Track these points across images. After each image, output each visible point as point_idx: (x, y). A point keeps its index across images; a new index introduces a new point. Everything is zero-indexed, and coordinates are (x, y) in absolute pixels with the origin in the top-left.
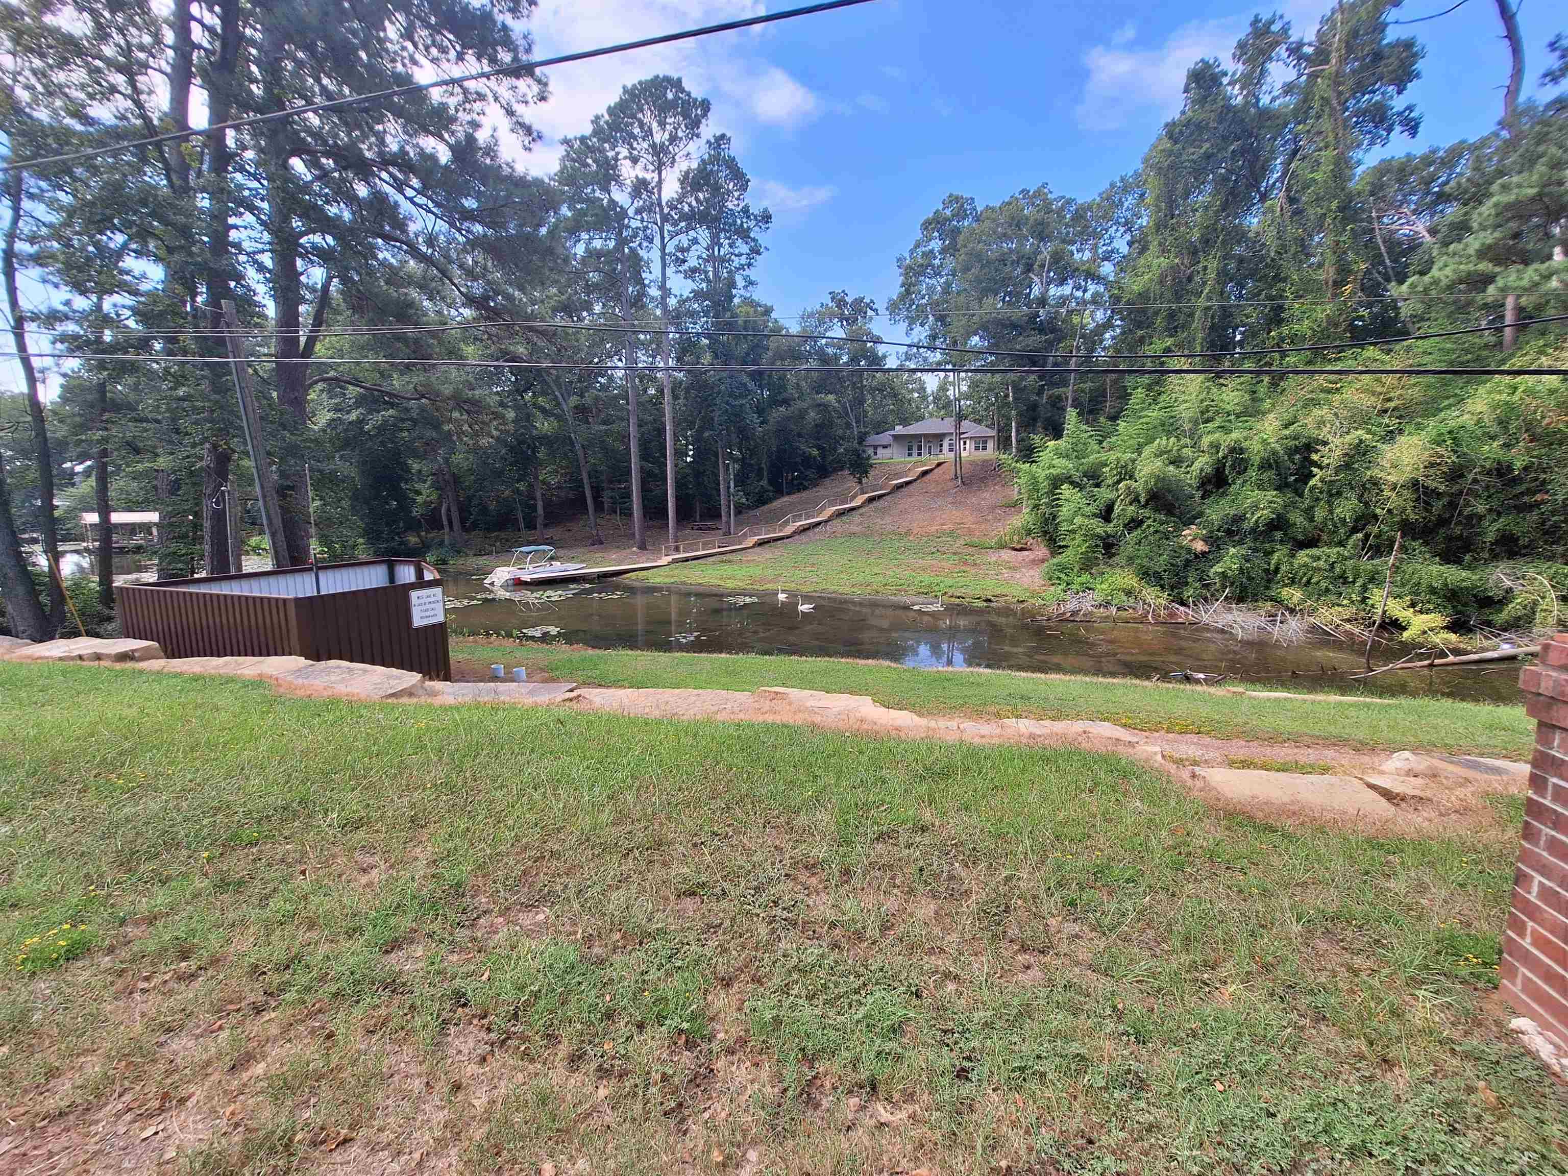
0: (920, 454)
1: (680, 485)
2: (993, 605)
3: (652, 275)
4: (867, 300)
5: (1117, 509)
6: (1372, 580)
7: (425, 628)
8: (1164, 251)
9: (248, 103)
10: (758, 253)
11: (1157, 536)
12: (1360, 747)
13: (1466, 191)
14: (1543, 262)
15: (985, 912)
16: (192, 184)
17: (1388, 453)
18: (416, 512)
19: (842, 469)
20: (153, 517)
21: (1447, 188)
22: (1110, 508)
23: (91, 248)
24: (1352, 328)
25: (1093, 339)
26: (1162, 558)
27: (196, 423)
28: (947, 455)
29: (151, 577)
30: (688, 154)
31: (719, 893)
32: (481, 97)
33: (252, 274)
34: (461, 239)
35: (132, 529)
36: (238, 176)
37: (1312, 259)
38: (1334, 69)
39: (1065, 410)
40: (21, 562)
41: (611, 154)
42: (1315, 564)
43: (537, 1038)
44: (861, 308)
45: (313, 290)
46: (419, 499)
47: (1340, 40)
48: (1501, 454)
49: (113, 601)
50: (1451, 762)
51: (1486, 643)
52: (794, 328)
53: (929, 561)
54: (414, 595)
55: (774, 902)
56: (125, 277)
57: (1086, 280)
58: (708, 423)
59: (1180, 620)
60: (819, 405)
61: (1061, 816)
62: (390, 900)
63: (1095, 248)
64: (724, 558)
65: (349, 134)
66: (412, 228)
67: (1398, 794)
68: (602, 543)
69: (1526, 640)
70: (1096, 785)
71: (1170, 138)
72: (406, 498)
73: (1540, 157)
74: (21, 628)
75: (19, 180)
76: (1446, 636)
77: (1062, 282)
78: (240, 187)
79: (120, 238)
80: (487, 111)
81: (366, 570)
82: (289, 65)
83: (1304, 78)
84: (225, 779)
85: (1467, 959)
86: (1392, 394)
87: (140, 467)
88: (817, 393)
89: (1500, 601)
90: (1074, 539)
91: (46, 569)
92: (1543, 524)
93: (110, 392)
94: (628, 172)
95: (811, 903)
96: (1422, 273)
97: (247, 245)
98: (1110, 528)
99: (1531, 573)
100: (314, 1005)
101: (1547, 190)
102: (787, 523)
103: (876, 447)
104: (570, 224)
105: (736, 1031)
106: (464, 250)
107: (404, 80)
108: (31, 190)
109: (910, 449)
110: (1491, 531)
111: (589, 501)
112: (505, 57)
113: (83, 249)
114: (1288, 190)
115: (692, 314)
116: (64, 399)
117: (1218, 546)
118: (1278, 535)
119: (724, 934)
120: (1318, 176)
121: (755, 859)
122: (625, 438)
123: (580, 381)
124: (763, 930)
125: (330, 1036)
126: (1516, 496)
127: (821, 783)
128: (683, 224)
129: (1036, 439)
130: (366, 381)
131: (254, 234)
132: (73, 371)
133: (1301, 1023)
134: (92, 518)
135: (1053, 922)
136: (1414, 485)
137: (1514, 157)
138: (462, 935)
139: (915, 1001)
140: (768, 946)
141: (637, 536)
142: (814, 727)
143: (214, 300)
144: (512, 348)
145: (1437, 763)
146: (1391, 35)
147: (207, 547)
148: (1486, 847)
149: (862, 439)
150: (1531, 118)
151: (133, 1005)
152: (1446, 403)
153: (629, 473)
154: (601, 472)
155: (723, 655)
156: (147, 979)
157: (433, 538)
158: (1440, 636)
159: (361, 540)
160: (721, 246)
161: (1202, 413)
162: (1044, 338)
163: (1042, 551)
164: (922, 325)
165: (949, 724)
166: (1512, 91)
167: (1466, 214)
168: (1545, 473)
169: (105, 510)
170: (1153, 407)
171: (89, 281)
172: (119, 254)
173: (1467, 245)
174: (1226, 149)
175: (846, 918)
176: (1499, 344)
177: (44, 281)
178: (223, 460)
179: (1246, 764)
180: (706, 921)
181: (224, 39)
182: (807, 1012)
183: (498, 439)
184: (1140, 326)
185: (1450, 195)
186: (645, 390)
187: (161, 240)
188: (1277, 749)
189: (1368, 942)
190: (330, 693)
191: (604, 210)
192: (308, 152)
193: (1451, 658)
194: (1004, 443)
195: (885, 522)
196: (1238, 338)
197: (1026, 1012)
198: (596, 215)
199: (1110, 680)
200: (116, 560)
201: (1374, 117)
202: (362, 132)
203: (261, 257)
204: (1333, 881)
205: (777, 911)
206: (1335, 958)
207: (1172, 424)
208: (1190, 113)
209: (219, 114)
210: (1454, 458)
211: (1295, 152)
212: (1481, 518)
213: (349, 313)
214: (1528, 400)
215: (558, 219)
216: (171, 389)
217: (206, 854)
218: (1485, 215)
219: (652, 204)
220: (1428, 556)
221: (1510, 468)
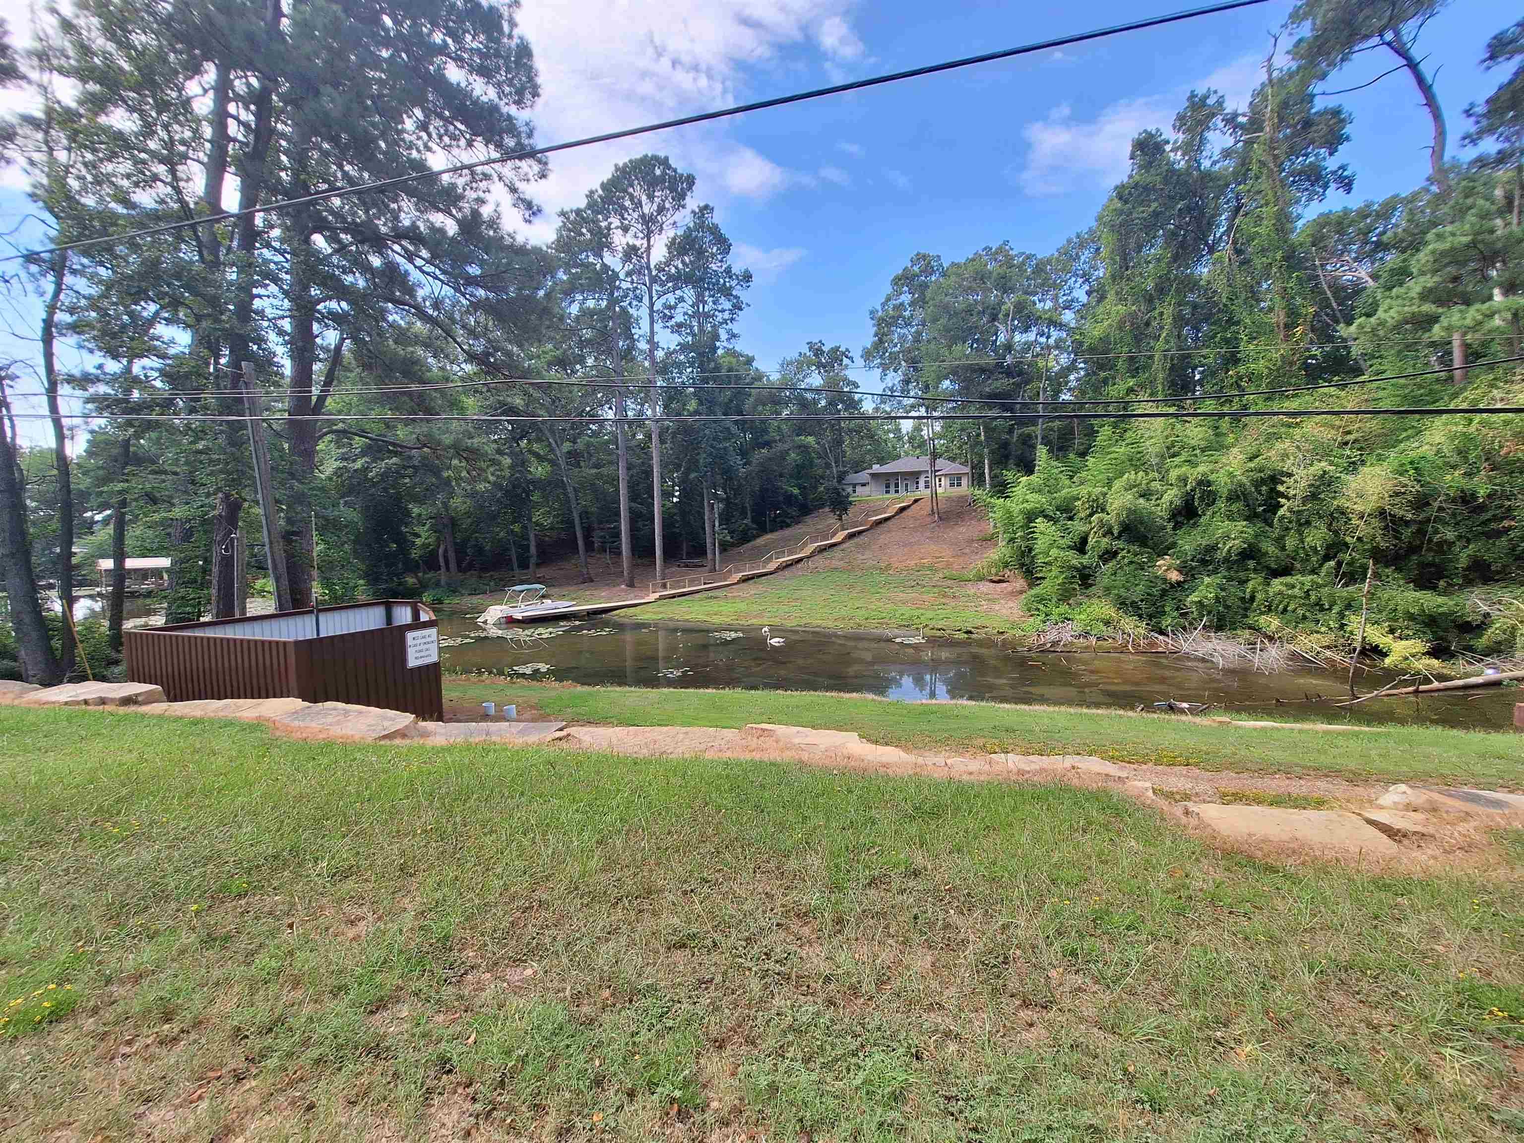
0: (897, 492)
1: (667, 524)
2: (973, 636)
3: (641, 330)
4: (842, 349)
5: (1091, 541)
6: (1348, 606)
7: (419, 668)
8: (1122, 300)
9: (276, 188)
10: (741, 309)
11: (1132, 567)
12: (1354, 778)
13: (1402, 241)
14: (1484, 302)
15: (983, 963)
16: (222, 258)
17: (1352, 483)
18: (415, 554)
19: (822, 506)
20: (164, 562)
21: (1385, 238)
22: (1084, 540)
23: (125, 317)
24: (1306, 367)
25: (1058, 381)
26: (1137, 588)
27: (211, 474)
28: (923, 492)
29: (159, 621)
30: (675, 223)
31: (710, 944)
32: (486, 177)
33: (272, 336)
34: (464, 302)
35: (144, 574)
36: (265, 251)
37: (1262, 304)
38: (1268, 136)
39: (1035, 448)
40: (36, 608)
41: (604, 224)
42: (1290, 592)
43: (524, 1108)
44: (837, 356)
45: (325, 349)
46: (418, 541)
47: (1272, 110)
48: (1464, 483)
49: (121, 644)
50: (1450, 796)
51: (1469, 669)
52: (775, 377)
53: (912, 595)
54: (410, 636)
55: (766, 954)
56: (155, 343)
57: (1048, 327)
58: (693, 465)
59: (1160, 649)
60: (800, 447)
61: (1056, 857)
62: (377, 954)
63: (1055, 298)
64: (710, 594)
65: (367, 212)
66: (420, 293)
67: (1399, 831)
68: (592, 581)
69: (1509, 665)
70: (1090, 823)
71: (1120, 199)
72: (406, 540)
73: (1470, 208)
74: (31, 673)
75: (64, 259)
76: (1427, 661)
77: (1026, 329)
78: (267, 262)
79: (152, 308)
80: (492, 188)
81: (364, 612)
82: (316, 154)
83: (1241, 144)
84: (217, 827)
85: (1491, 1013)
86: (1351, 428)
87: (156, 517)
88: (798, 435)
89: (1478, 626)
90: (1050, 571)
91: (60, 614)
92: (1513, 549)
93: (134, 445)
94: (619, 240)
95: (804, 956)
96: (1369, 315)
97: (270, 312)
98: (1085, 560)
99: (1507, 598)
100: (295, 1073)
101: (1480, 238)
102: (770, 559)
103: (854, 486)
104: (566, 286)
105: (731, 1100)
106: (468, 312)
107: (420, 166)
108: (74, 267)
109: (888, 486)
110: (1463, 557)
111: (580, 543)
112: (510, 142)
113: (118, 317)
114: (1235, 242)
115: (679, 365)
116: (90, 453)
117: (1193, 575)
118: (1251, 564)
119: (716, 989)
120: (1262, 230)
121: (745, 907)
122: (614, 480)
123: (572, 428)
124: (755, 986)
125: (311, 1107)
126: (1485, 523)
127: (810, 824)
128: (670, 284)
129: (1009, 475)
130: (372, 432)
131: (276, 302)
132: (100, 427)
133: (1324, 1088)
134: (107, 564)
135: (1053, 973)
136: (1381, 514)
137: (1445, 209)
138: (448, 991)
139: (916, 1064)
140: (762, 1003)
141: (625, 573)
142: (802, 765)
143: (235, 363)
144: (509, 400)
145: (1436, 796)
146: (1319, 104)
147: (214, 591)
148: (1497, 888)
149: (841, 478)
150: (1458, 174)
151: (113, 1071)
152: (1404, 434)
153: (618, 514)
154: (592, 513)
155: (710, 691)
156: (129, 1043)
157: (430, 579)
158: (1422, 661)
159: (361, 582)
160: (705, 303)
161: (1168, 448)
162: (1011, 381)
163: (1020, 583)
164: (895, 371)
165: (936, 760)
166: (1438, 152)
167: (1404, 261)
168: (1510, 500)
169: (120, 556)
170: (1120, 443)
171: (121, 347)
172: (151, 322)
173: (1409, 289)
174: (1173, 208)
175: (840, 971)
176: (1451, 379)
177: (81, 347)
178: (234, 508)
179: (1238, 798)
180: (697, 976)
181: (257, 132)
182: (805, 1078)
183: (494, 484)
184: (1102, 367)
185: (1388, 244)
186: (634, 435)
187: (191, 308)
188: (1267, 781)
189: (1385, 995)
190: (324, 736)
191: (598, 273)
192: (329, 229)
193: (1436, 684)
194: (978, 479)
195: (867, 558)
196: (1197, 377)
197: (1032, 1076)
198: (589, 278)
199: (1094, 711)
200: (127, 605)
201: (1309, 176)
202: (379, 210)
203: (280, 323)
204: (1342, 926)
205: (771, 965)
206: (1354, 1012)
207: (1139, 459)
208: (1137, 178)
209: (249, 200)
210: (1418, 487)
211: (1238, 209)
212: (1451, 544)
213: (358, 370)
214: (1484, 431)
215: (555, 283)
216: (191, 443)
217: (195, 907)
218: (1423, 261)
219: (642, 267)
220: (1402, 582)
221: (1474, 496)
